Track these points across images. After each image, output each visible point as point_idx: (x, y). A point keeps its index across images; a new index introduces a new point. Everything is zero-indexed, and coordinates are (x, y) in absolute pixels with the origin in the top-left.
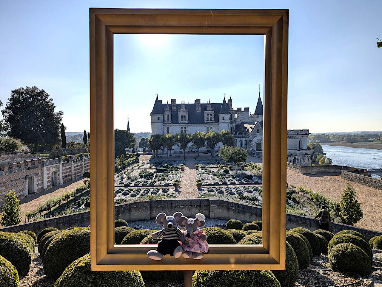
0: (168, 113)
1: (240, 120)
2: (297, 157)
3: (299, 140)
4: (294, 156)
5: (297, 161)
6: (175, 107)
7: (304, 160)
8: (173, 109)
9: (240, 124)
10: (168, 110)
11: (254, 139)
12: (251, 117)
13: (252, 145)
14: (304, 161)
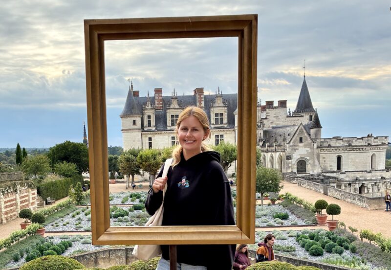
0: (149, 112)
1: (271, 123)
2: (366, 183)
3: (371, 154)
4: (361, 182)
5: (366, 189)
6: (161, 103)
7: (378, 188)
8: (158, 106)
9: (270, 129)
10: (150, 107)
11: (293, 155)
12: (290, 117)
13: (290, 165)
14: (379, 190)
